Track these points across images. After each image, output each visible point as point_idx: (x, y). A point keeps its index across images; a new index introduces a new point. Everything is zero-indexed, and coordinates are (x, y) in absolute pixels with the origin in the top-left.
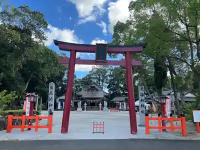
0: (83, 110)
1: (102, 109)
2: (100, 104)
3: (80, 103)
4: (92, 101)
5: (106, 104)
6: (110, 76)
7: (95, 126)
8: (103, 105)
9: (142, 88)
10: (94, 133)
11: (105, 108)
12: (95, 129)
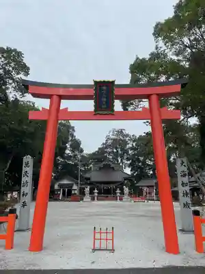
0: (93, 199)
1: (121, 199)
2: (118, 191)
3: (87, 190)
4: (106, 187)
5: (126, 190)
6: (132, 149)
7: (98, 236)
8: (122, 193)
9: (183, 162)
10: (94, 250)
11: (126, 197)
12: (97, 242)
